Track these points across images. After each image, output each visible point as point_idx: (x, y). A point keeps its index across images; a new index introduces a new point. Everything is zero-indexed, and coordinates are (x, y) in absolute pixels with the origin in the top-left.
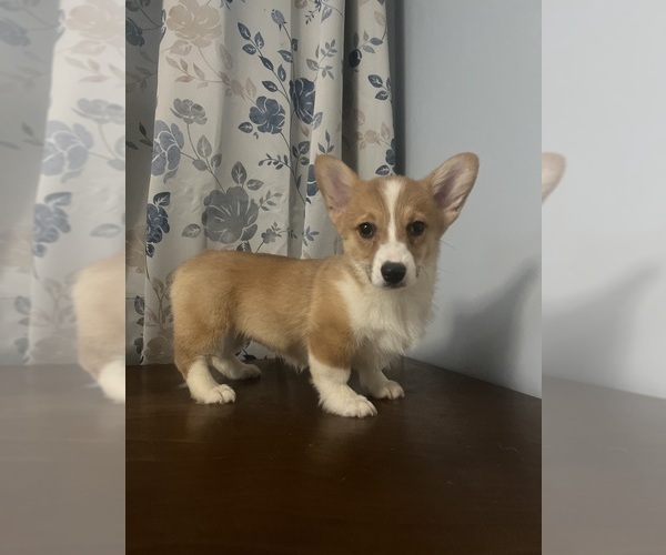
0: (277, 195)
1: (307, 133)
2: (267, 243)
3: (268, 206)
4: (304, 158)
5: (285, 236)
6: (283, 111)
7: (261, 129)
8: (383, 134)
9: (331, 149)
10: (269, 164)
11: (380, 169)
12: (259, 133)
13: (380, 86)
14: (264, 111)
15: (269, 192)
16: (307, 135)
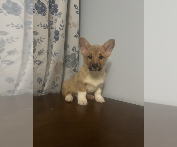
0: (44, 38)
1: (52, 18)
2: (40, 55)
3: (40, 42)
4: (51, 27)
5: (46, 53)
6: (46, 8)
7: (39, 13)
8: (77, 25)
9: (63, 26)
10: (41, 26)
11: (75, 35)
12: (38, 14)
13: (77, 9)
14: (40, 6)
15: (41, 37)
16: (52, 19)
